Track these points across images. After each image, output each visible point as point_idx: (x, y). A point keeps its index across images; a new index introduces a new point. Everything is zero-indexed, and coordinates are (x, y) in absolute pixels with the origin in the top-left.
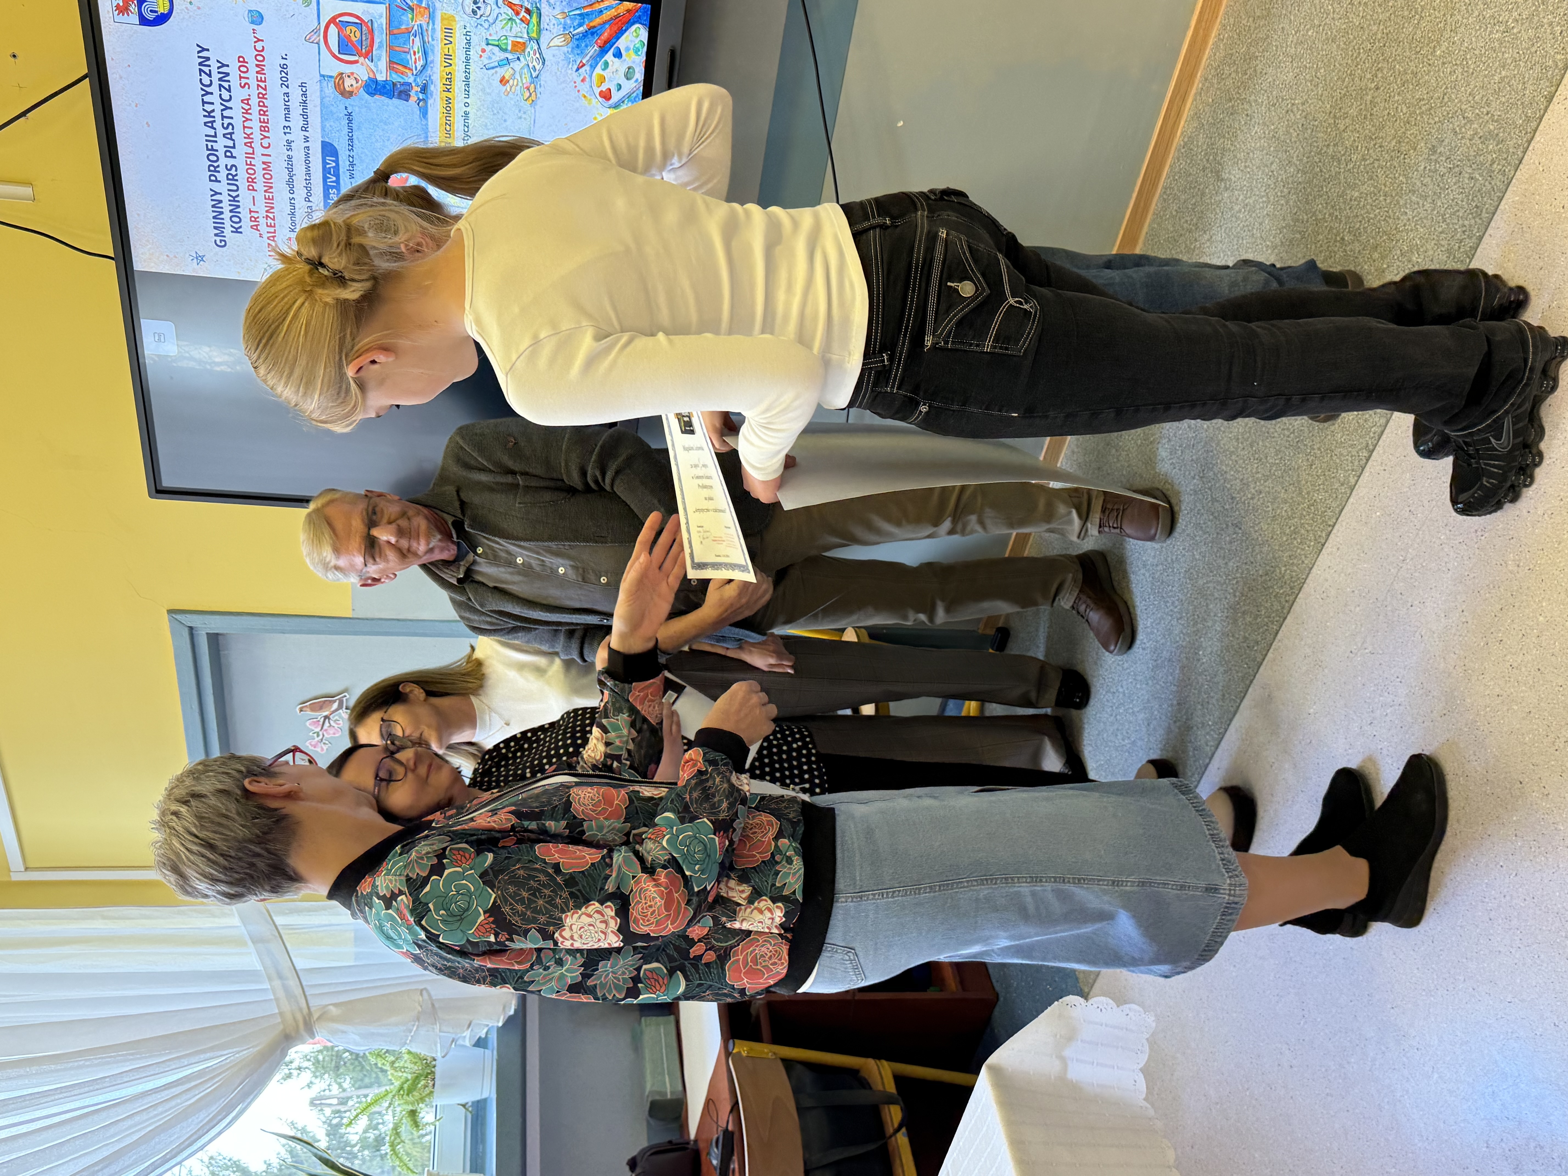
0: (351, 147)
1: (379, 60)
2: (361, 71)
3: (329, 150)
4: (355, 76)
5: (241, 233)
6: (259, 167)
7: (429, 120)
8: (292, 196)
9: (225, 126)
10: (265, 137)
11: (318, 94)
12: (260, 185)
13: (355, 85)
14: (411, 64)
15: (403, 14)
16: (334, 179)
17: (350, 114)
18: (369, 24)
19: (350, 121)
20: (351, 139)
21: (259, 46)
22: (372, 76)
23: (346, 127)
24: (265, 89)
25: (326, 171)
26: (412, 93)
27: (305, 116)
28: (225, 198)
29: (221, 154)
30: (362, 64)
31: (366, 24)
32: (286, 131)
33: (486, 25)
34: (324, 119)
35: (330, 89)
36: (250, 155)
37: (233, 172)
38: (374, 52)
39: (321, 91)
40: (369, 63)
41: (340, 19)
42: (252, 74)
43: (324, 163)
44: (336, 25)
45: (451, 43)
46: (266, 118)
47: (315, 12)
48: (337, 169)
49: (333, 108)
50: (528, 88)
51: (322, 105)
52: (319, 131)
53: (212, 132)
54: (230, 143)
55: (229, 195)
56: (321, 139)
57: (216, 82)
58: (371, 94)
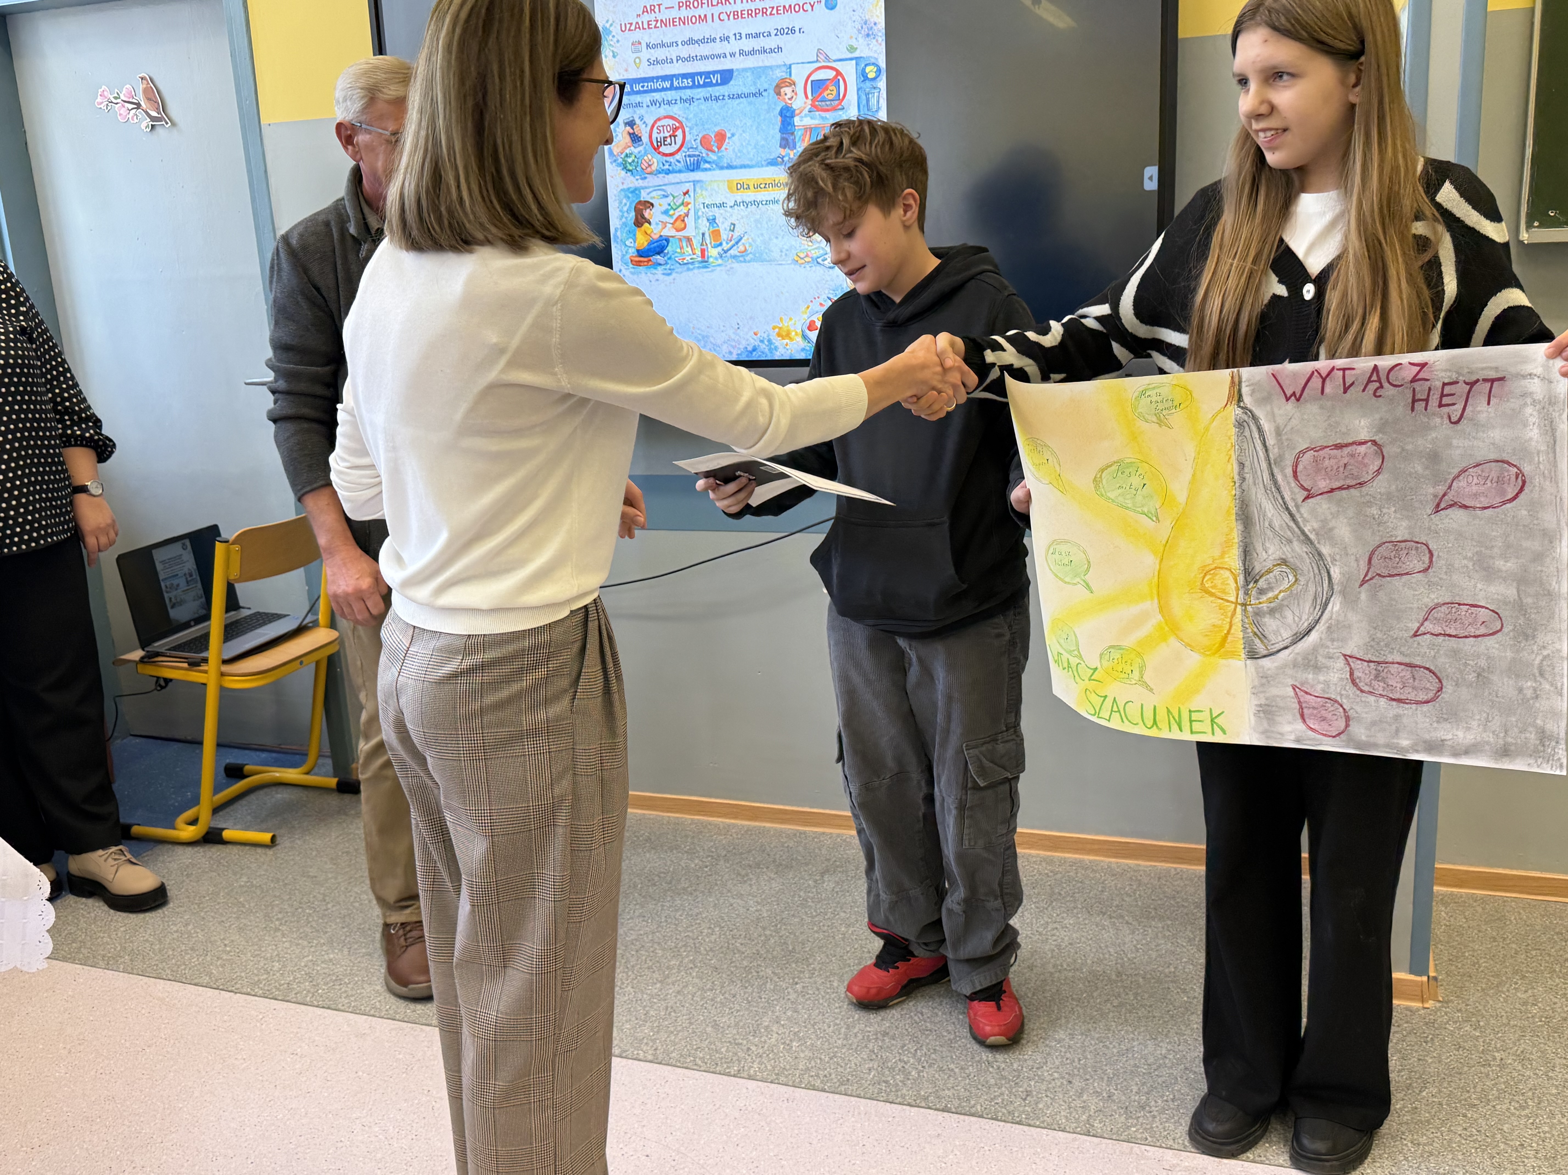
0: (732, 97)
1: (812, 118)
2: (800, 102)
3: (726, 76)
4: (795, 97)
7: (767, 167)
8: (679, 43)
10: (729, 16)
11: (774, 64)
13: (786, 97)
16: (701, 83)
17: (760, 94)
18: (840, 107)
19: (754, 95)
20: (739, 96)
21: (807, 8)
22: (797, 112)
23: (748, 91)
24: (771, 14)
25: (707, 74)
26: (787, 149)
27: (753, 52)
30: (805, 103)
31: (840, 104)
32: (737, 36)
34: (753, 70)
35: (780, 74)
38: (817, 113)
39: (777, 66)
40: (807, 109)
41: (841, 80)
43: (714, 73)
44: (836, 77)
46: (746, 16)
47: (843, 57)
48: (711, 84)
49: (763, 77)
50: (807, 256)
51: (766, 68)
52: (742, 66)
56: (735, 68)
58: (781, 113)
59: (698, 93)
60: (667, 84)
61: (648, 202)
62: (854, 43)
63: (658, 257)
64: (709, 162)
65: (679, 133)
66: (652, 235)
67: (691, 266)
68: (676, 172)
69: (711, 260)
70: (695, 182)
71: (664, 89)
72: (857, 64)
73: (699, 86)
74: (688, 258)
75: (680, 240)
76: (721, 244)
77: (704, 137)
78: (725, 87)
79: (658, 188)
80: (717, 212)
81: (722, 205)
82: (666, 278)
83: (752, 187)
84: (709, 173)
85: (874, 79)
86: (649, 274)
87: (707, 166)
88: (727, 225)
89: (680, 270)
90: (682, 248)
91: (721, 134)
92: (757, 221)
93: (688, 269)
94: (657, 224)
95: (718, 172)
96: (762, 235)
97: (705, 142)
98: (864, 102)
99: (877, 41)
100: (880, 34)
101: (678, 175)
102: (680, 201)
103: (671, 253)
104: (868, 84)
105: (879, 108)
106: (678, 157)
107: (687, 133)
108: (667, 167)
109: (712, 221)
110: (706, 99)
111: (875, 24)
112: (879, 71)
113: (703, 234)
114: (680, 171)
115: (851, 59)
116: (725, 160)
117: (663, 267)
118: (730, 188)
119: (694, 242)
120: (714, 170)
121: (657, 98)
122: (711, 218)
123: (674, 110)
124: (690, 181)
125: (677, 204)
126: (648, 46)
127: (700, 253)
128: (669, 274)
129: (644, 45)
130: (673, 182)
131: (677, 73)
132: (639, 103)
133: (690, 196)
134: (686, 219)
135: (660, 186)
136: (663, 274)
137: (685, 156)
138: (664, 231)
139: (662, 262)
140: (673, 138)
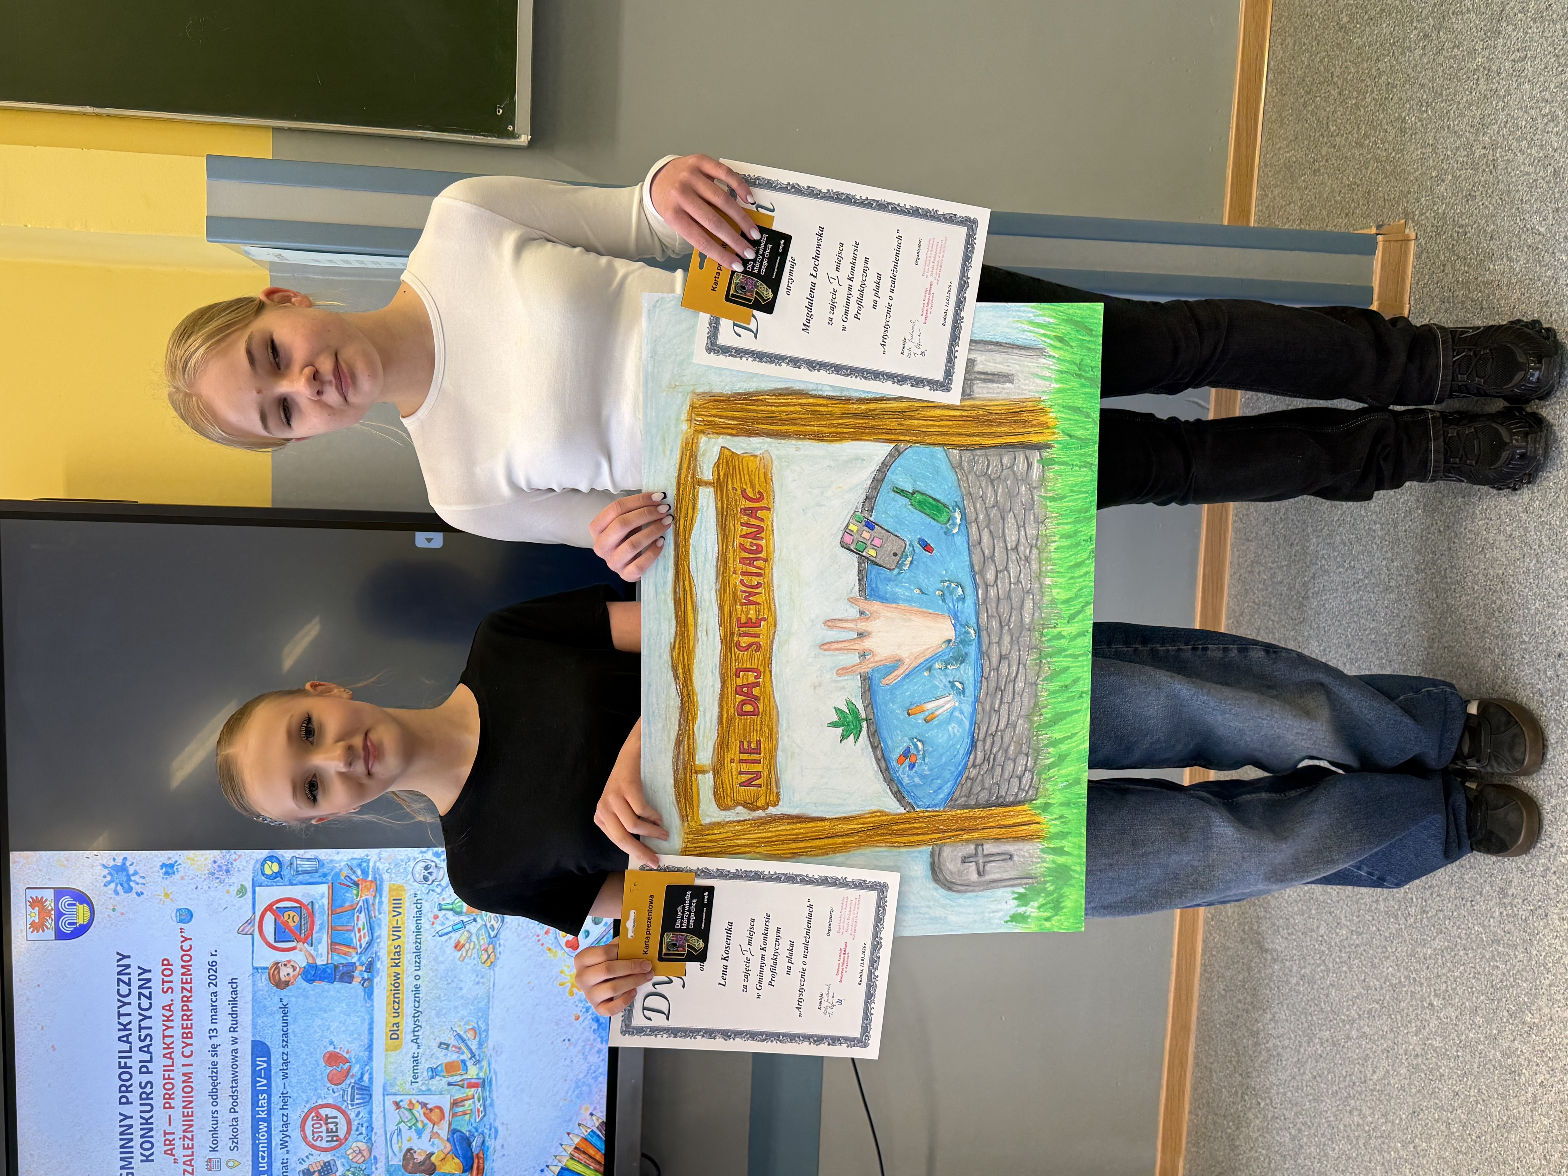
0: (285, 1043)
1: (319, 943)
2: (299, 958)
3: (260, 1049)
4: (292, 963)
5: (152, 1161)
6: (178, 1080)
7: (375, 1000)
8: (214, 1109)
9: (142, 1038)
10: (188, 1045)
11: (250, 989)
12: (178, 1102)
13: (292, 974)
14: (355, 941)
15: (347, 892)
16: (265, 1082)
17: (285, 1006)
18: (310, 907)
19: (285, 1014)
20: (286, 1034)
21: (186, 946)
22: (311, 961)
23: (281, 1022)
24: (190, 991)
25: (255, 1074)
26: (356, 973)
27: (234, 1015)
28: (136, 1122)
29: (135, 1071)
30: (301, 950)
31: (306, 906)
32: (212, 1034)
33: (439, 890)
34: (255, 1015)
35: (263, 982)
36: (168, 1068)
37: (148, 1090)
38: (314, 936)
39: (254, 985)
40: (309, 948)
41: (278, 905)
42: (176, 978)
43: (254, 1065)
44: (273, 912)
45: (400, 913)
46: (189, 1022)
47: (250, 901)
48: (268, 1070)
49: (266, 1002)
50: (486, 950)
51: (254, 1000)
52: (249, 1029)
53: (126, 1047)
54: (147, 1057)
55: (141, 1117)
56: (251, 1039)
57: (135, 991)
58: (310, 981)
59: (277, 1087)
60: (263, 1126)
61: (405, 1155)
62: (234, 889)
63: (474, 1144)
64: (362, 1075)
65: (324, 1112)
66: (446, 1151)
67: (488, 1102)
68: (371, 1117)
69: (482, 1075)
70: (385, 1093)
71: (269, 1131)
72: (261, 886)
73: (269, 1085)
74: (478, 1105)
75: (455, 1115)
76: (464, 1062)
77: (331, 1081)
78: (273, 1051)
79: (388, 1142)
80: (424, 1065)
81: (416, 1060)
82: (500, 1134)
83: (397, 1020)
84: (375, 1075)
85: (280, 864)
86: (495, 1157)
87: (366, 1077)
88: (441, 1053)
89: (492, 1117)
90: (464, 1113)
91: (329, 1058)
92: (438, 1015)
93: (492, 1105)
94: (433, 1145)
95: (375, 1064)
96: (456, 1007)
97: (336, 1080)
98: (307, 877)
99: (235, 860)
100: (228, 857)
101: (374, 1116)
102: (407, 1113)
103: (470, 1128)
104: (285, 872)
105: (316, 859)
106: (352, 1115)
107: (325, 1102)
108: (364, 1130)
109: (434, 1072)
110: (285, 1077)
111: (215, 862)
112: (271, 858)
113: (450, 1084)
114: (370, 1113)
115: (254, 892)
116: (361, 1054)
117: (487, 1138)
118: (395, 1049)
119: (458, 1096)
120: (372, 1068)
121: (278, 1140)
122: (430, 1073)
123: (295, 1118)
124: (384, 1100)
125: (410, 1117)
126: (214, 1150)
127: (473, 1090)
128: (496, 1131)
129: (212, 1155)
130: (382, 1122)
131: (250, 1114)
132: (282, 1163)
133: (401, 1101)
134: (429, 1106)
135: (386, 1139)
136: (495, 1138)
137: (352, 1105)
138: (442, 1136)
139: (480, 1140)
140: (329, 1121)
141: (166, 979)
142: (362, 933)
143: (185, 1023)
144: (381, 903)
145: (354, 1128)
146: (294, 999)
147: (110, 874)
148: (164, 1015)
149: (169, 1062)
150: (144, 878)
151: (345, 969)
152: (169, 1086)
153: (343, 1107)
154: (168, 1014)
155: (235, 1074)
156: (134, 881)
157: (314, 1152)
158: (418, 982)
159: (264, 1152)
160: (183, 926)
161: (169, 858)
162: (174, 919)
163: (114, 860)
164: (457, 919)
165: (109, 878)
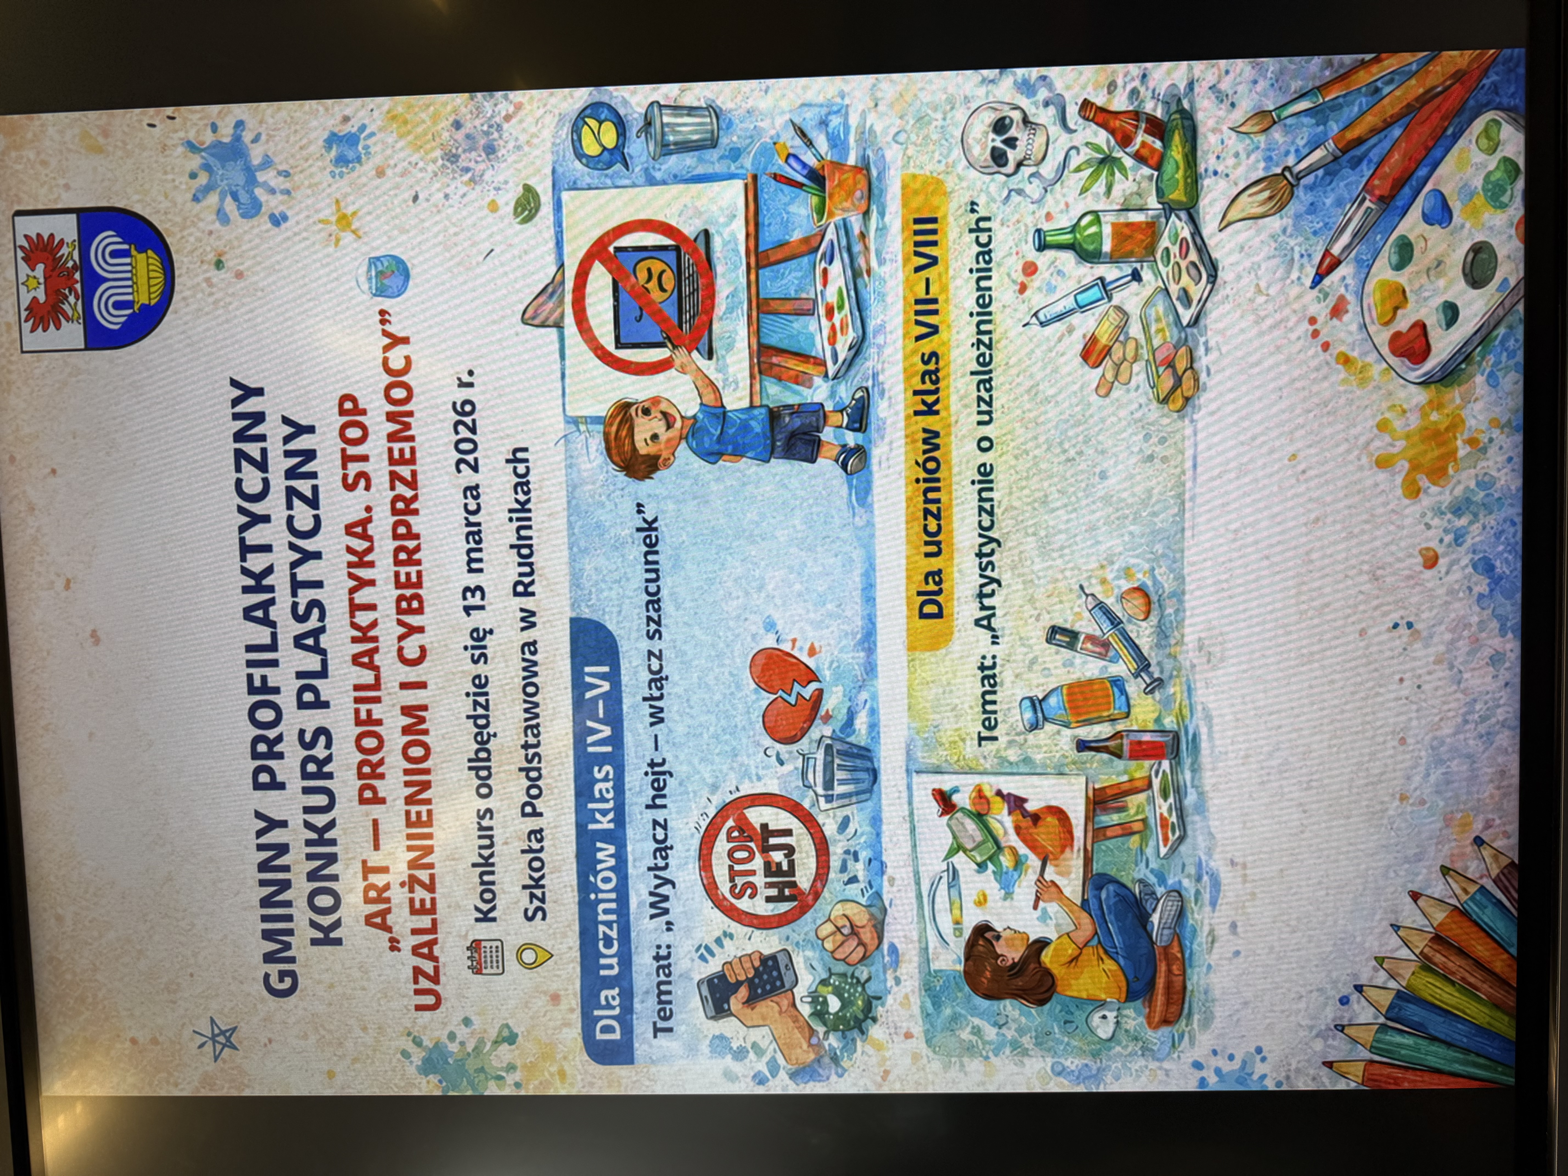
0: (655, 627)
1: (730, 349)
3: (592, 642)
4: (664, 406)
5: (339, 941)
6: (392, 725)
7: (877, 508)
8: (483, 804)
9: (301, 610)
10: (412, 630)
11: (561, 476)
12: (394, 785)
15: (792, 200)
16: (607, 731)
17: (650, 526)
19: (651, 547)
20: (654, 601)
21: (397, 360)
22: (709, 399)
23: (641, 567)
24: (413, 485)
25: (582, 710)
26: (826, 434)
27: (524, 549)
29: (287, 700)
30: (683, 370)
32: (471, 601)
35: (593, 458)
36: (367, 694)
37: (320, 752)
38: (716, 328)
39: (570, 466)
40: (704, 364)
43: (579, 685)
45: (934, 260)
46: (413, 570)
47: (550, 234)
48: (614, 698)
49: (603, 516)
50: (1170, 364)
51: (573, 507)
52: (564, 587)
53: (263, 636)
54: (313, 662)
55: (308, 825)
56: (569, 614)
57: (278, 484)
58: (712, 456)
59: (638, 744)
60: (606, 853)
61: (971, 943)
62: (508, 200)
63: (1155, 918)
64: (851, 716)
65: (757, 816)
66: (1081, 937)
67: (1191, 799)
68: (878, 835)
70: (912, 770)
71: (621, 868)
72: (574, 188)
73: (616, 740)
74: (1163, 807)
75: (1098, 834)
76: (1117, 683)
77: (772, 729)
78: (624, 647)
79: (925, 905)
80: (1012, 691)
81: (988, 675)
82: (1227, 892)
83: (935, 564)
84: (882, 717)
87: (861, 722)
88: (1054, 657)
89: (1202, 842)
90: (1126, 831)
91: (766, 668)
92: (1044, 548)
93: (1201, 808)
94: (1044, 917)
95: (882, 686)
96: (1092, 528)
97: (784, 728)
98: (688, 160)
99: (508, 118)
100: (488, 109)
101: (886, 830)
102: (971, 826)
103: (1143, 871)
104: (634, 148)
105: (713, 110)
106: (830, 828)
107: (759, 789)
108: (859, 869)
109: (1039, 711)
110: (657, 718)
111: (457, 125)
112: (597, 109)
113: (1082, 745)
114: (876, 821)
115: (558, 206)
116: (847, 657)
118: (934, 644)
119: (1106, 781)
120: (874, 697)
121: (645, 893)
122: (1029, 715)
123: (685, 832)
124: (909, 788)
125: (979, 837)
126: (485, 917)
127: (1147, 763)
128: (1216, 884)
129: (483, 931)
130: (907, 848)
131: (572, 818)
132: (657, 958)
133: (956, 790)
134: (1030, 807)
135: (919, 896)
136: (1213, 904)
137: (829, 799)
138: (1067, 892)
139: (1172, 907)
140: (773, 841)
141: (352, 451)
142: (837, 318)
143: (403, 570)
144: (882, 230)
145: (835, 862)
146: (671, 506)
147: (207, 167)
148: (350, 550)
149: (368, 677)
150: (286, 174)
151: (798, 422)
152: (369, 743)
153: (806, 804)
154: (360, 545)
155: (532, 710)
156: (265, 185)
157: (735, 927)
158: (987, 458)
159: (609, 924)
160: (386, 304)
161: (346, 119)
162: (365, 287)
163: (214, 128)
164: (1089, 273)
165: (203, 179)
